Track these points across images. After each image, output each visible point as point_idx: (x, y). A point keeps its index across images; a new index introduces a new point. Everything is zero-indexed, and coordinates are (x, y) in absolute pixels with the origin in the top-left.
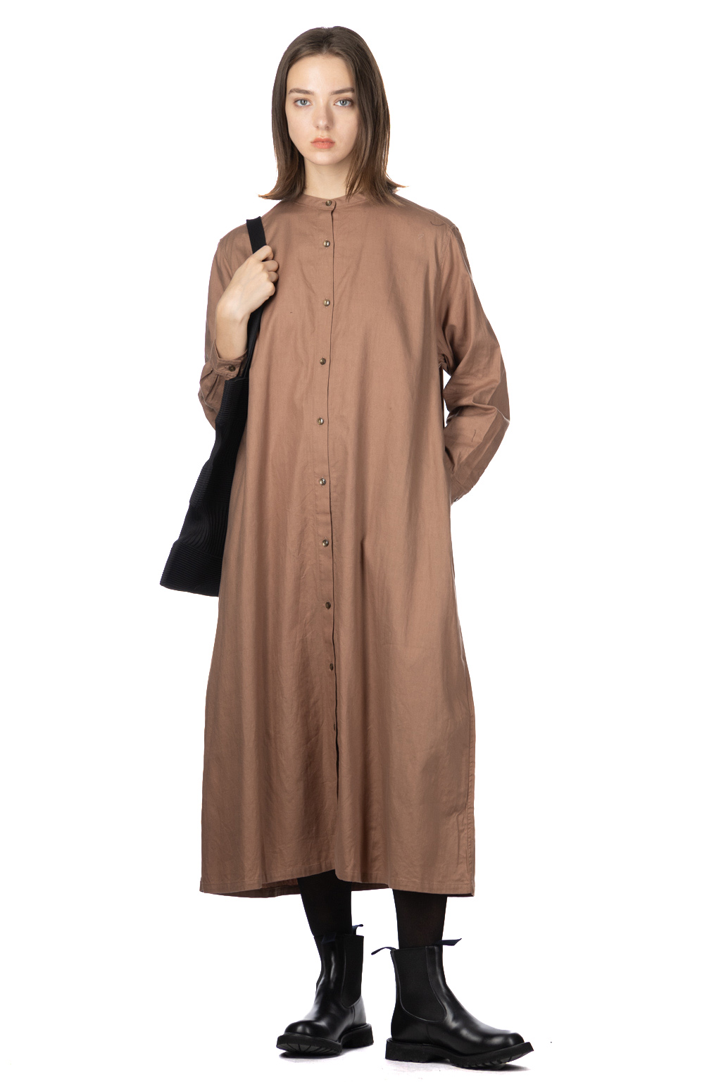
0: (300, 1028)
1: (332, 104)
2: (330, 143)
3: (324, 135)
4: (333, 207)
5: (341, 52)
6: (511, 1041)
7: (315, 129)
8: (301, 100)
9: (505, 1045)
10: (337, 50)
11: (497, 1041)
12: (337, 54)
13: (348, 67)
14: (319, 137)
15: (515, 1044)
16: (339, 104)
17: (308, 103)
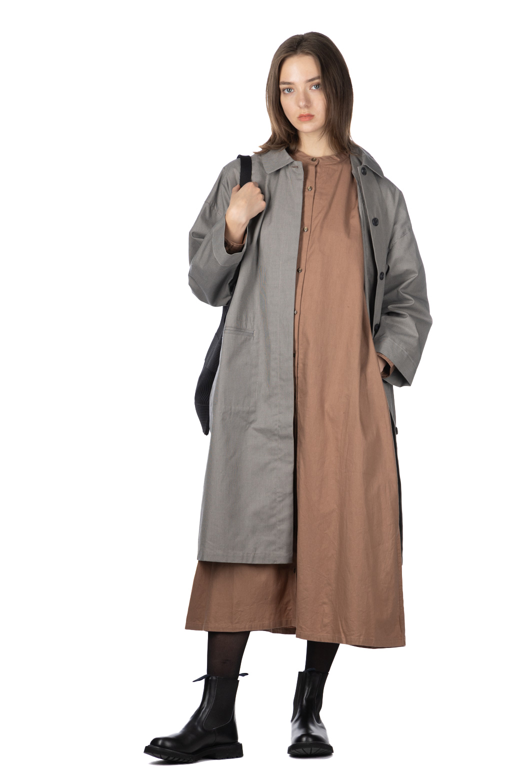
0: (160, 742)
1: (308, 89)
2: (310, 117)
3: (305, 111)
4: (317, 163)
5: (309, 52)
7: (299, 108)
8: (287, 89)
10: (307, 51)
12: (307, 54)
13: (315, 61)
14: (302, 113)
16: (313, 88)
17: (292, 91)
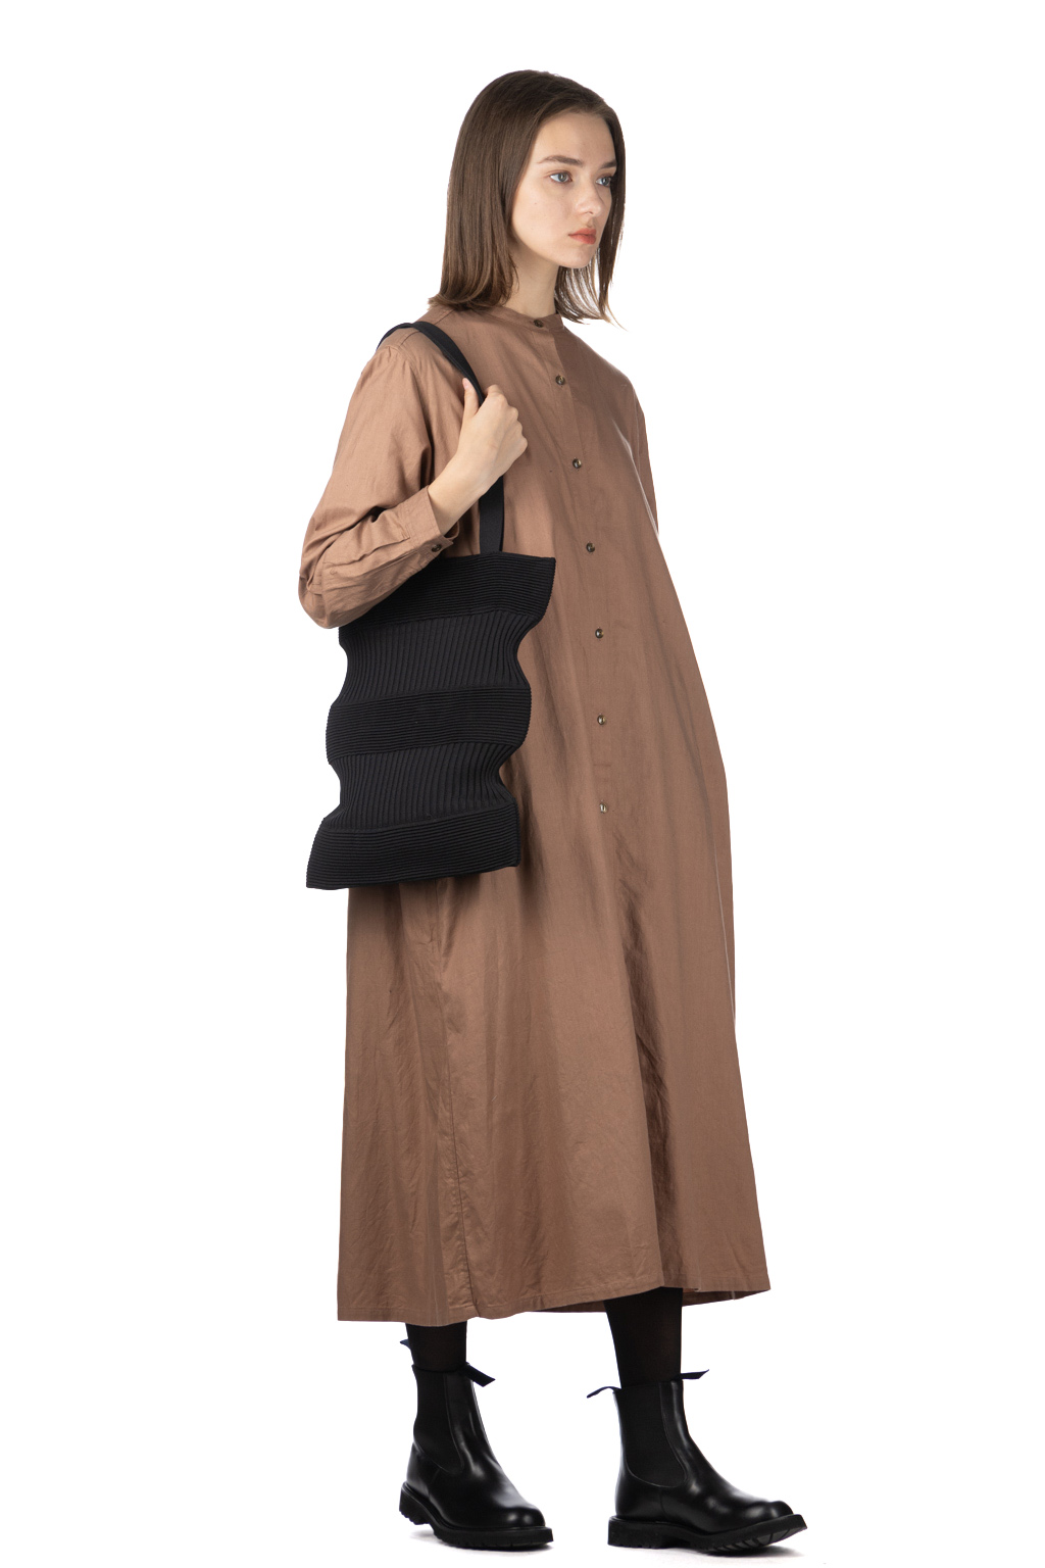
4: (547, 330)
6: (774, 1513)
8: (560, 174)
9: (766, 1517)
11: (756, 1512)
15: (780, 1516)
16: (600, 182)
17: (568, 179)
